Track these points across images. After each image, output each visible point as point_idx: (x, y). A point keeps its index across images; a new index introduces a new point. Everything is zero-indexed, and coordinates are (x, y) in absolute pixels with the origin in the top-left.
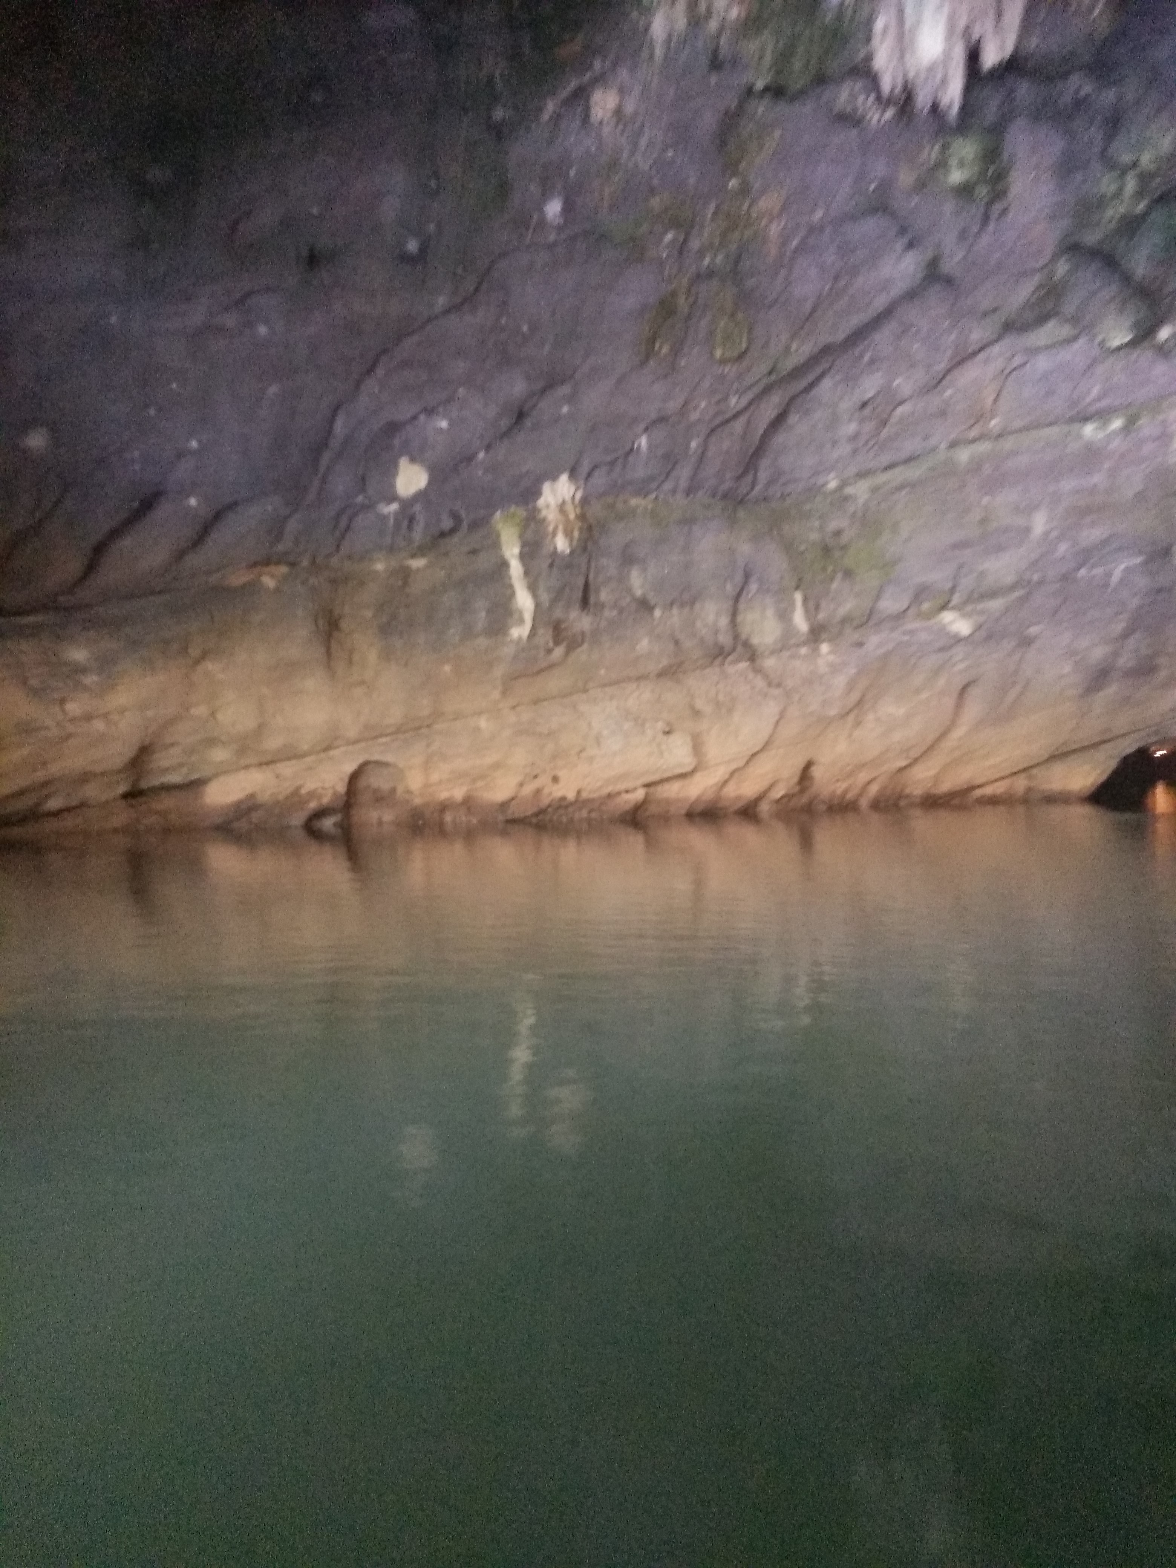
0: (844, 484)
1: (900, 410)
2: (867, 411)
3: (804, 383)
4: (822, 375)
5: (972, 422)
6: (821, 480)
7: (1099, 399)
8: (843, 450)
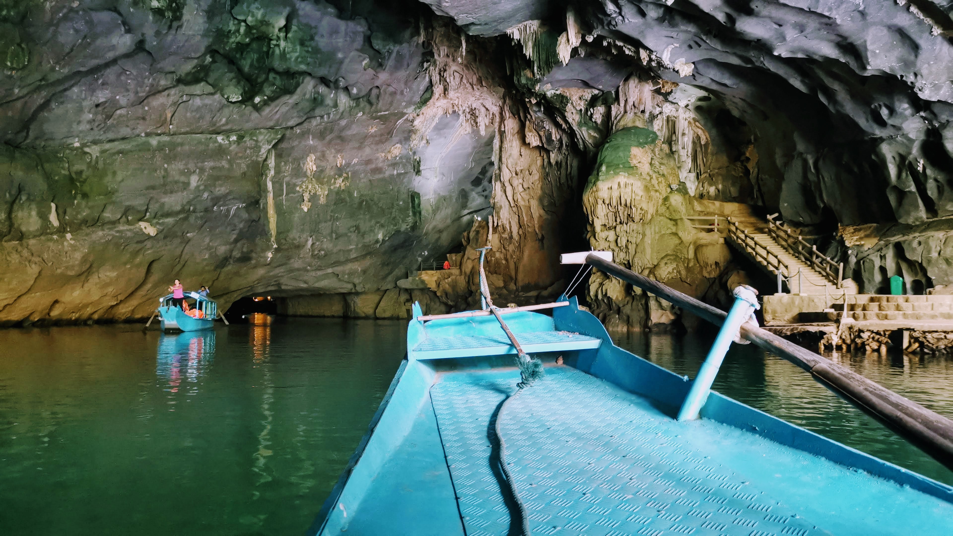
0: (84, 145)
1: (118, 112)
2: (100, 109)
3: (61, 88)
4: (72, 86)
5: (159, 126)
6: (69, 141)
7: (224, 125)
8: (84, 127)
